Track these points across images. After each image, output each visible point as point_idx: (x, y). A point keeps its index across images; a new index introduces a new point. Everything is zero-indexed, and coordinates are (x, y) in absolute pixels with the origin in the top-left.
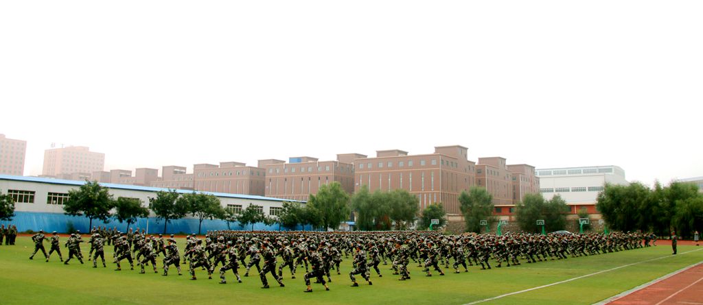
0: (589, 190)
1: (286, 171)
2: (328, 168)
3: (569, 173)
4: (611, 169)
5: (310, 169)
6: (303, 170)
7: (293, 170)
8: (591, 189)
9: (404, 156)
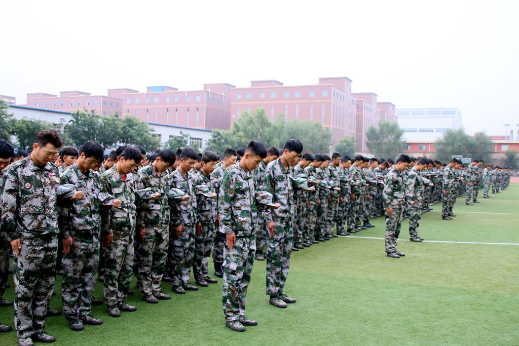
0: (437, 131)
1: (147, 101)
2: (198, 99)
3: (427, 114)
4: (455, 111)
5: (177, 99)
6: (168, 100)
7: (156, 100)
8: (438, 130)
9: (280, 86)
